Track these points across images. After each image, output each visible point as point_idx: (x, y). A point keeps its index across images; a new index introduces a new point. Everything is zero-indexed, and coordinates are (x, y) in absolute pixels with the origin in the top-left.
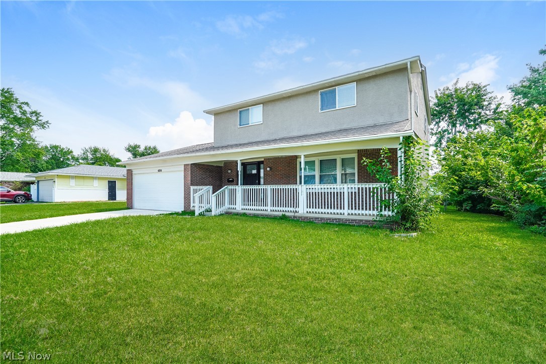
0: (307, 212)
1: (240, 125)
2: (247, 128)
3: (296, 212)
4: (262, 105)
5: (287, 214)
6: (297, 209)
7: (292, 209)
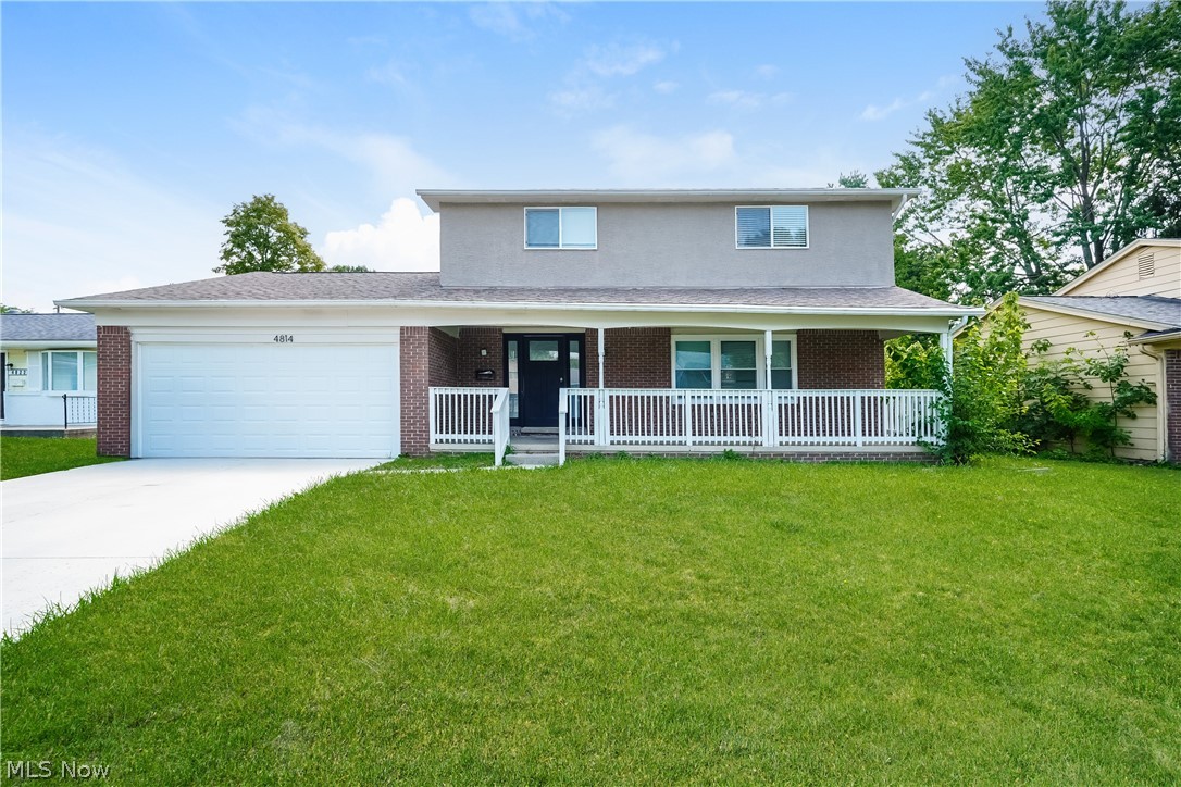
0: (781, 444)
1: (529, 245)
2: (551, 254)
3: (756, 444)
4: (596, 208)
5: (736, 449)
6: (759, 439)
7: (747, 439)
